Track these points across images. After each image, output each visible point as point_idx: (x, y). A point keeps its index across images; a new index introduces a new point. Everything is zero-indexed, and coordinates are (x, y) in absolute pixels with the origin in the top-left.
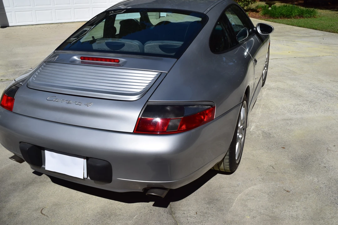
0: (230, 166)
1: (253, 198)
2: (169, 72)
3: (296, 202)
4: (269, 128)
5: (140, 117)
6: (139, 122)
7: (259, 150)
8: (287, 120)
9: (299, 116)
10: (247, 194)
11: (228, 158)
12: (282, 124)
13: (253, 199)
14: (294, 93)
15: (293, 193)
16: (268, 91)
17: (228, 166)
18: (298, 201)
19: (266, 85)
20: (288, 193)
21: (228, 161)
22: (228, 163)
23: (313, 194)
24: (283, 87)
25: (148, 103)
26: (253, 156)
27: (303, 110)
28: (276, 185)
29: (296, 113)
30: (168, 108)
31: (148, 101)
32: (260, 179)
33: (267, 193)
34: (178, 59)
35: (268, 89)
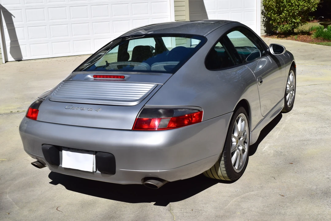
0: (227, 172)
1: (248, 200)
2: (164, 84)
3: (288, 203)
4: (283, 147)
5: (137, 117)
6: (137, 121)
7: (266, 165)
8: (305, 140)
9: (319, 137)
10: (243, 198)
11: (224, 163)
12: (297, 144)
13: (247, 201)
14: (322, 117)
15: (288, 197)
16: (294, 115)
17: (225, 172)
18: (290, 203)
19: (293, 111)
20: (282, 197)
21: (223, 166)
22: (225, 168)
23: (307, 198)
24: (311, 112)
25: (144, 107)
26: (258, 170)
27: (326, 132)
28: (273, 191)
29: (316, 135)
30: (161, 111)
31: (144, 105)
32: (259, 187)
33: (262, 197)
34: (173, 74)
35: (294, 114)
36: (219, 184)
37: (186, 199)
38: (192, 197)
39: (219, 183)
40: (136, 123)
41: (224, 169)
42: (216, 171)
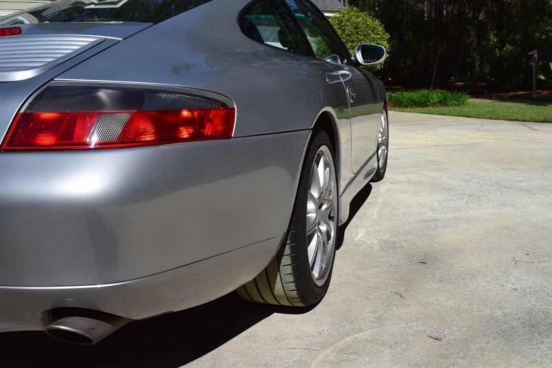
0: (296, 286)
1: (355, 357)
2: (125, 39)
3: (458, 359)
4: (393, 234)
5: (22, 111)
7: (371, 268)
8: (428, 221)
9: (450, 215)
10: (342, 350)
11: (290, 263)
12: (418, 228)
13: (355, 359)
14: (439, 187)
15: (451, 342)
16: (391, 185)
17: (292, 286)
18: (463, 358)
19: (387, 179)
20: (438, 343)
21: (289, 270)
22: (292, 276)
23: (497, 341)
24: (417, 180)
25: (51, 84)
26: (359, 278)
27: (458, 207)
28: (410, 328)
29: (444, 211)
31: (52, 79)
32: (374, 320)
33: (389, 345)
34: (155, 24)
35: (391, 183)
36: (276, 316)
37: (192, 363)
38: (209, 355)
39: (275, 314)
40: (17, 127)
41: (291, 279)
42: (270, 286)
